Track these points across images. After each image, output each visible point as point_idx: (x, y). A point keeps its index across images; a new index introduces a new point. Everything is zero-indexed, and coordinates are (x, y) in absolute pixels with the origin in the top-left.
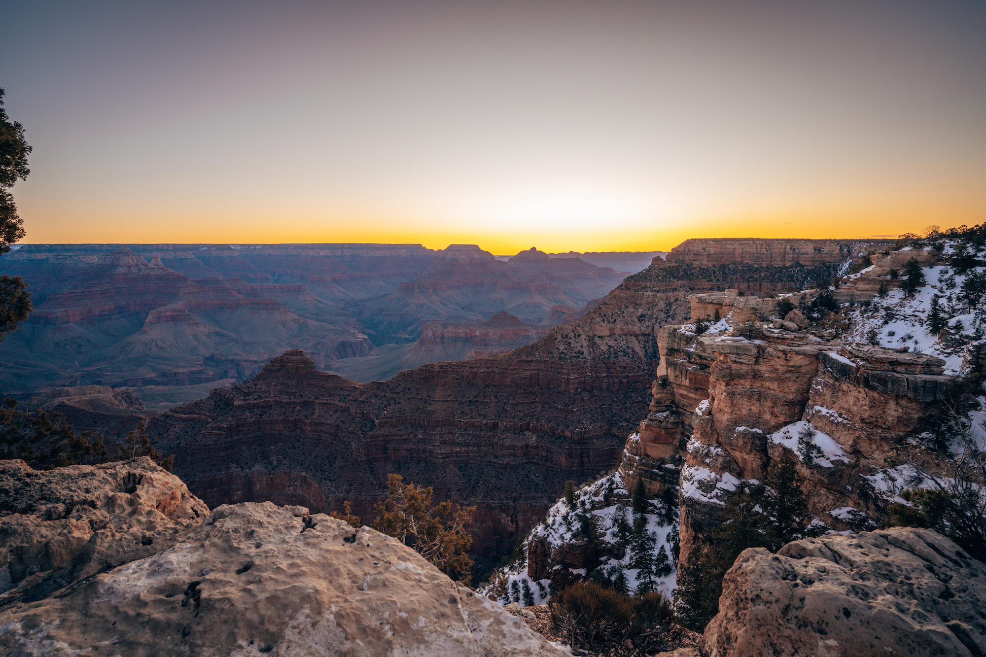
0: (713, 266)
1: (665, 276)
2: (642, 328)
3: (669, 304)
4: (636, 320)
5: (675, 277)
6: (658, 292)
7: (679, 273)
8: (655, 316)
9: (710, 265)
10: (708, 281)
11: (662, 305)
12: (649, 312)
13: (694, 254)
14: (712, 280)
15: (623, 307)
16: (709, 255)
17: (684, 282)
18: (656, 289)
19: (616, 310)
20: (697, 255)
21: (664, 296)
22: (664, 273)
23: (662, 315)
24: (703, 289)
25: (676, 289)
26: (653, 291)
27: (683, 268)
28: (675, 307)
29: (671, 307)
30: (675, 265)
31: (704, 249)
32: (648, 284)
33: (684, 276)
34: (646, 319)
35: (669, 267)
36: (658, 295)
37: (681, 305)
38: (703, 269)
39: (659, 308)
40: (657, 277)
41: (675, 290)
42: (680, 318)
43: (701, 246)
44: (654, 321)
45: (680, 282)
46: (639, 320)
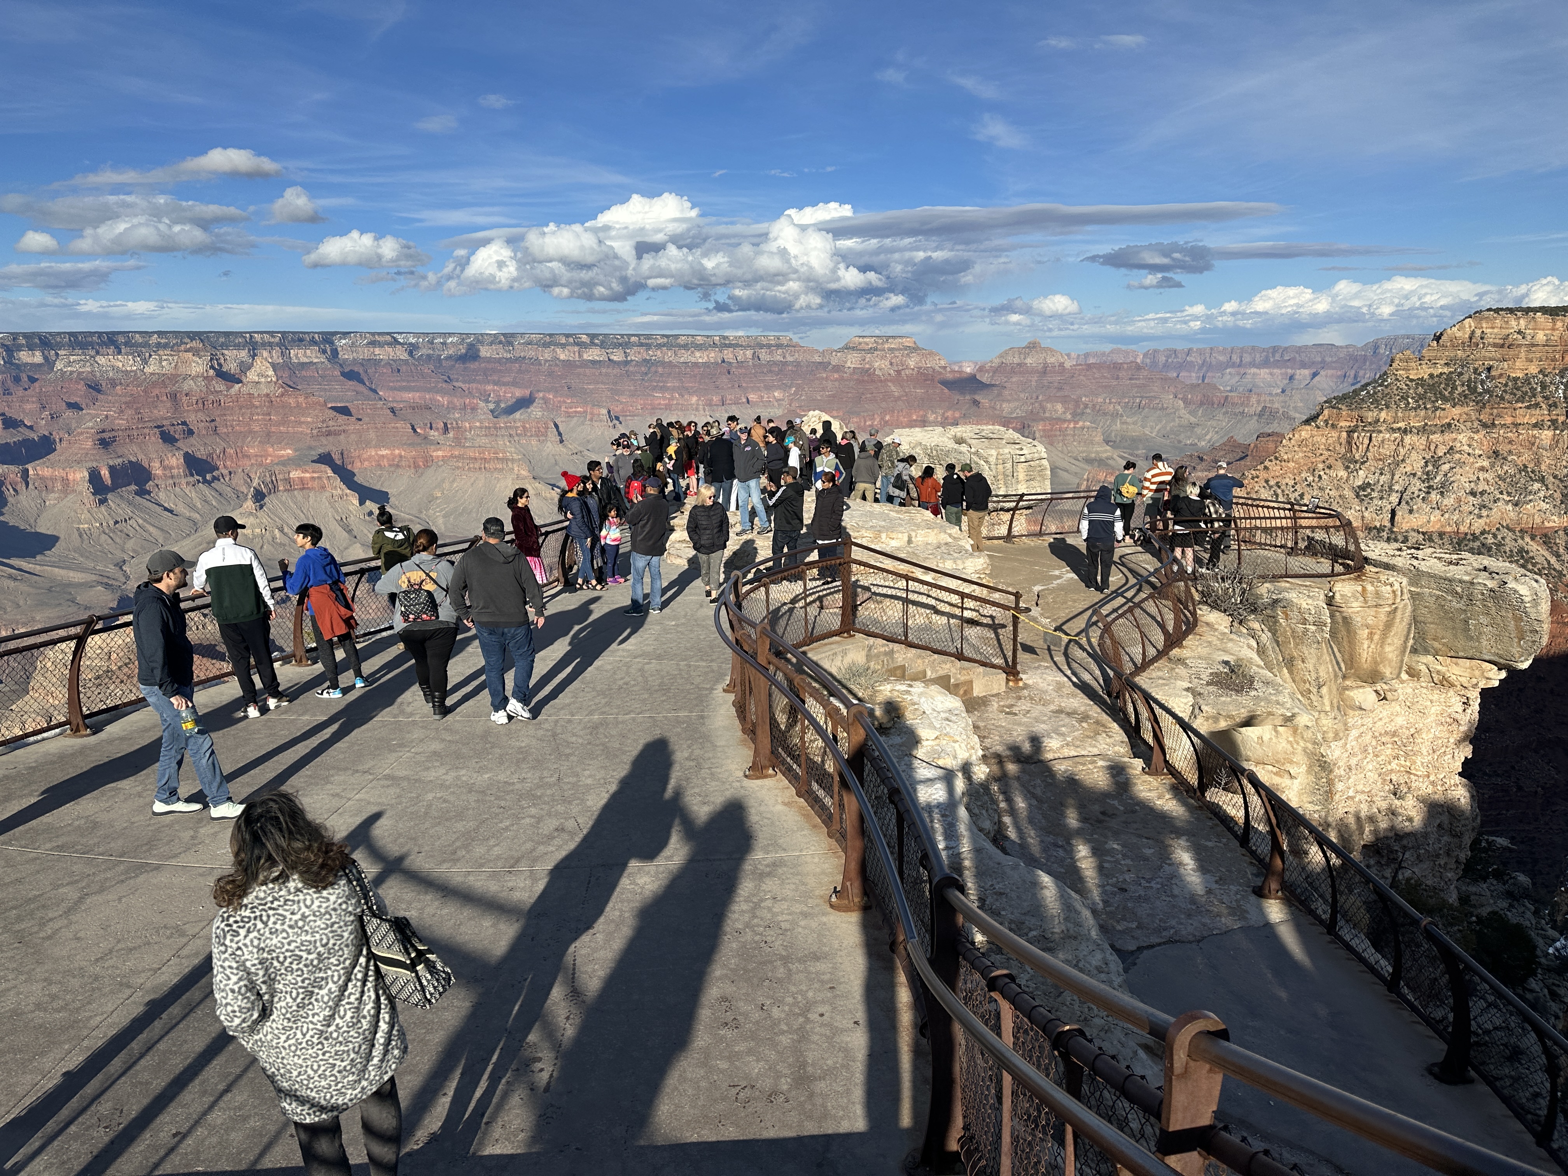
0: (1541, 372)
1: (1421, 397)
2: (1366, 514)
3: (1436, 462)
4: (1349, 494)
5: (1445, 399)
6: (1405, 431)
7: (1454, 388)
8: (1396, 487)
9: (1533, 369)
10: (1528, 407)
11: (1415, 463)
12: (1383, 478)
13: (1495, 345)
14: (1537, 405)
15: (1321, 466)
16: (1533, 345)
17: (1466, 409)
18: (1402, 425)
19: (1304, 475)
20: (1502, 346)
21: (1419, 441)
22: (1420, 390)
23: (1416, 486)
24: (1516, 425)
25: (1449, 425)
26: (1394, 430)
27: (1465, 377)
28: (1446, 467)
29: (1437, 467)
30: (1446, 370)
31: (1520, 332)
32: (1383, 415)
33: (1466, 396)
34: (1374, 494)
35: (1431, 376)
36: (1408, 439)
37: (1461, 464)
38: (1516, 379)
39: (1409, 469)
40: (1404, 398)
41: (1447, 427)
42: (1462, 493)
43: (1513, 323)
44: (1394, 498)
45: (1456, 411)
46: (1358, 496)
